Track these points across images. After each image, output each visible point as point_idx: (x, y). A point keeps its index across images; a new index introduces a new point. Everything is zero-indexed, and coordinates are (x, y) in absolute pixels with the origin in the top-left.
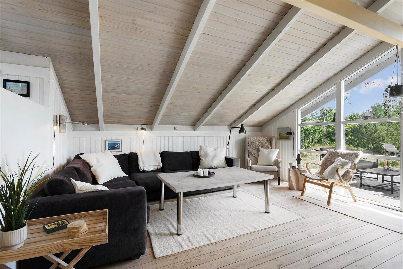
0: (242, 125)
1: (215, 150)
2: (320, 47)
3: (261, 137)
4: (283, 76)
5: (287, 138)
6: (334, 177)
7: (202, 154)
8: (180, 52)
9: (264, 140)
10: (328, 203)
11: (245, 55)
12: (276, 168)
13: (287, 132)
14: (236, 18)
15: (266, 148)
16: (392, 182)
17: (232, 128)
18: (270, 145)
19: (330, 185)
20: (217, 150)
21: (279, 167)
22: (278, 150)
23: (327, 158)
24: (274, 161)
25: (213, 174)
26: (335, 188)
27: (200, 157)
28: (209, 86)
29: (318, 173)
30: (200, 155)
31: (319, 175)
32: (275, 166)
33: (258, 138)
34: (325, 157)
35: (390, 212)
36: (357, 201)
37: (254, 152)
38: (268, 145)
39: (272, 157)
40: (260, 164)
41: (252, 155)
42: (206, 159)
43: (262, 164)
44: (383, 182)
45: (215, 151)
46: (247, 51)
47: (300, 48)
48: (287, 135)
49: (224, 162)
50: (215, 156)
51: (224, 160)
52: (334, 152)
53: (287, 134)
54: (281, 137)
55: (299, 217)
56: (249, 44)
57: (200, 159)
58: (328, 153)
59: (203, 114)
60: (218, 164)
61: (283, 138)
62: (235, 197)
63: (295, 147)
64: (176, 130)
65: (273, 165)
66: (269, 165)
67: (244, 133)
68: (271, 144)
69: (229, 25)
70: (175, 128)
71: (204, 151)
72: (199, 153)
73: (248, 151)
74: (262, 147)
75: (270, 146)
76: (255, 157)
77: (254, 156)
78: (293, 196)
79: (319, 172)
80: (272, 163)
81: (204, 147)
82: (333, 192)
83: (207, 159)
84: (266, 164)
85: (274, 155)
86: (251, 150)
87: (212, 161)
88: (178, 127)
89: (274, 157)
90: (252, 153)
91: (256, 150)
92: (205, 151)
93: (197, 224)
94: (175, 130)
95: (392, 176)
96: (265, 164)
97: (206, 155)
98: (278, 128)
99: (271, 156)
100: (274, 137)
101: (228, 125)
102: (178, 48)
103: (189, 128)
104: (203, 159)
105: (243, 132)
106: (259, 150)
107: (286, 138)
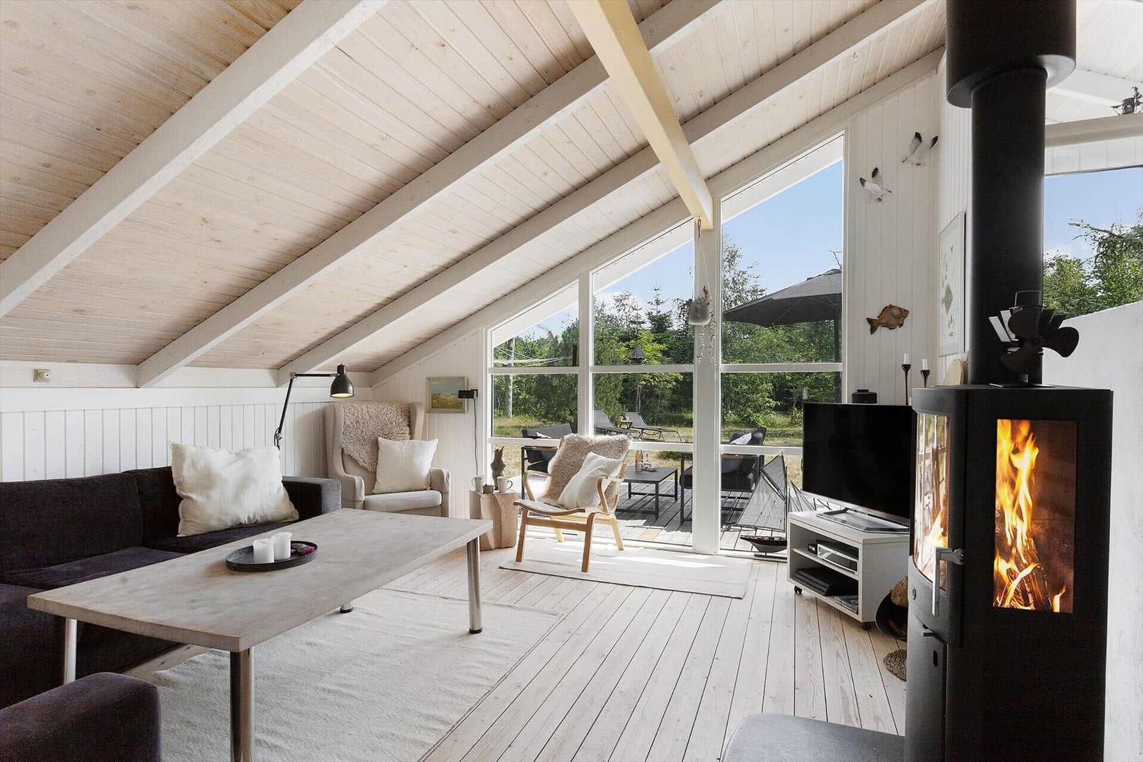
0: (340, 368)
1: (239, 456)
2: (579, 184)
3: (380, 406)
4: (484, 236)
5: (458, 408)
6: (592, 501)
7: (185, 476)
8: (209, 73)
9: (392, 415)
10: (585, 568)
11: (420, 154)
12: (437, 496)
13: (460, 391)
14: (444, 36)
15: (396, 440)
16: (657, 495)
17: (297, 375)
18: (408, 428)
19: (585, 523)
20: (250, 455)
21: (444, 493)
22: (435, 443)
23: (564, 456)
24: (428, 476)
25: (310, 552)
26: (596, 527)
27: (178, 491)
28: (265, 223)
29: (546, 496)
30: (180, 483)
31: (547, 500)
32: (431, 489)
33: (373, 408)
34: (557, 453)
35: (682, 559)
36: (625, 548)
37: (361, 454)
38: (404, 429)
39: (421, 463)
40: (384, 489)
41: (355, 462)
42: (208, 496)
43: (389, 490)
44: (630, 497)
45: (240, 463)
46: (430, 143)
47: (545, 174)
48: (460, 399)
49: (285, 498)
50: (244, 483)
51: (282, 492)
52: (577, 440)
53: (459, 397)
54: (438, 404)
55: (553, 620)
56: (443, 126)
57: (179, 499)
58: (564, 444)
59: (197, 321)
60: (262, 509)
61: (445, 407)
62: (349, 611)
63: (478, 432)
64: (43, 384)
65: (426, 490)
66: (414, 488)
67: (350, 395)
68: (411, 425)
69: (417, 49)
70: (38, 375)
71: (194, 465)
72: (174, 476)
73: (343, 450)
74: (386, 436)
75: (408, 432)
76: (366, 469)
77: (363, 467)
78: (500, 568)
79: (548, 494)
80: (423, 485)
81: (190, 450)
82: (593, 539)
83: (215, 495)
84: (404, 488)
85: (426, 458)
86: (351, 449)
87: (237, 498)
88: (54, 369)
89: (425, 466)
90: (356, 456)
91: (368, 448)
92: (201, 464)
93: (286, 746)
94: (37, 384)
95: (657, 483)
96: (400, 488)
97: (208, 480)
98: (429, 379)
99: (417, 461)
100: (419, 404)
101: (272, 363)
102: (210, 56)
103: (114, 373)
104: (194, 496)
105: (346, 391)
106: (376, 445)
107: (454, 408)
